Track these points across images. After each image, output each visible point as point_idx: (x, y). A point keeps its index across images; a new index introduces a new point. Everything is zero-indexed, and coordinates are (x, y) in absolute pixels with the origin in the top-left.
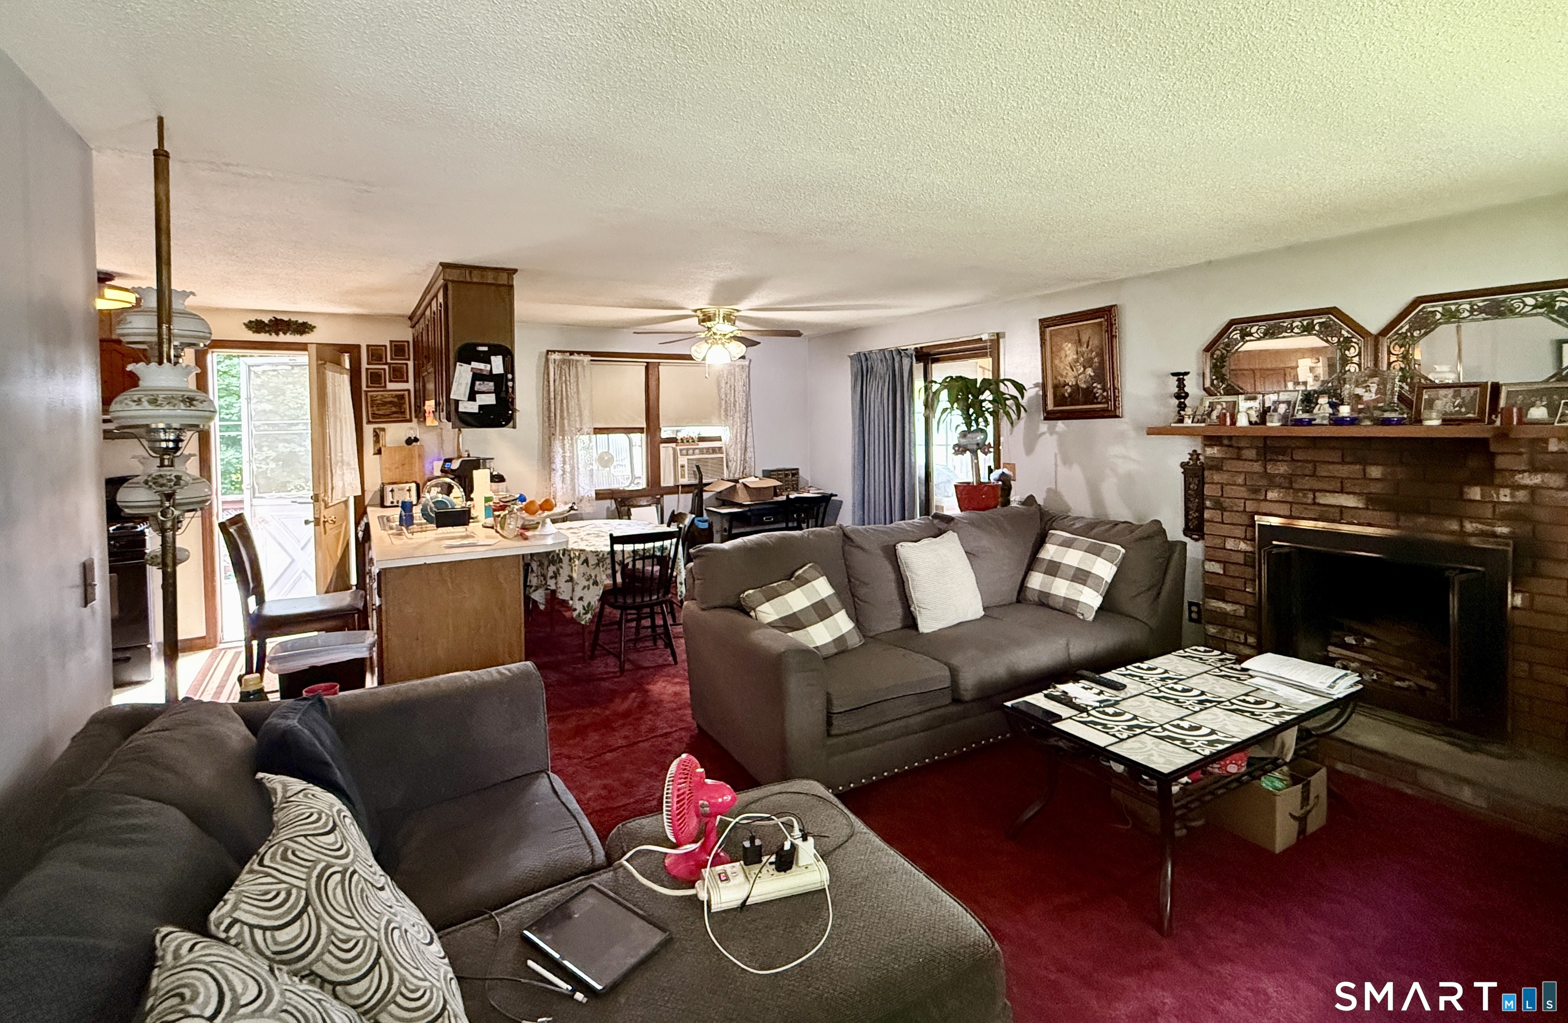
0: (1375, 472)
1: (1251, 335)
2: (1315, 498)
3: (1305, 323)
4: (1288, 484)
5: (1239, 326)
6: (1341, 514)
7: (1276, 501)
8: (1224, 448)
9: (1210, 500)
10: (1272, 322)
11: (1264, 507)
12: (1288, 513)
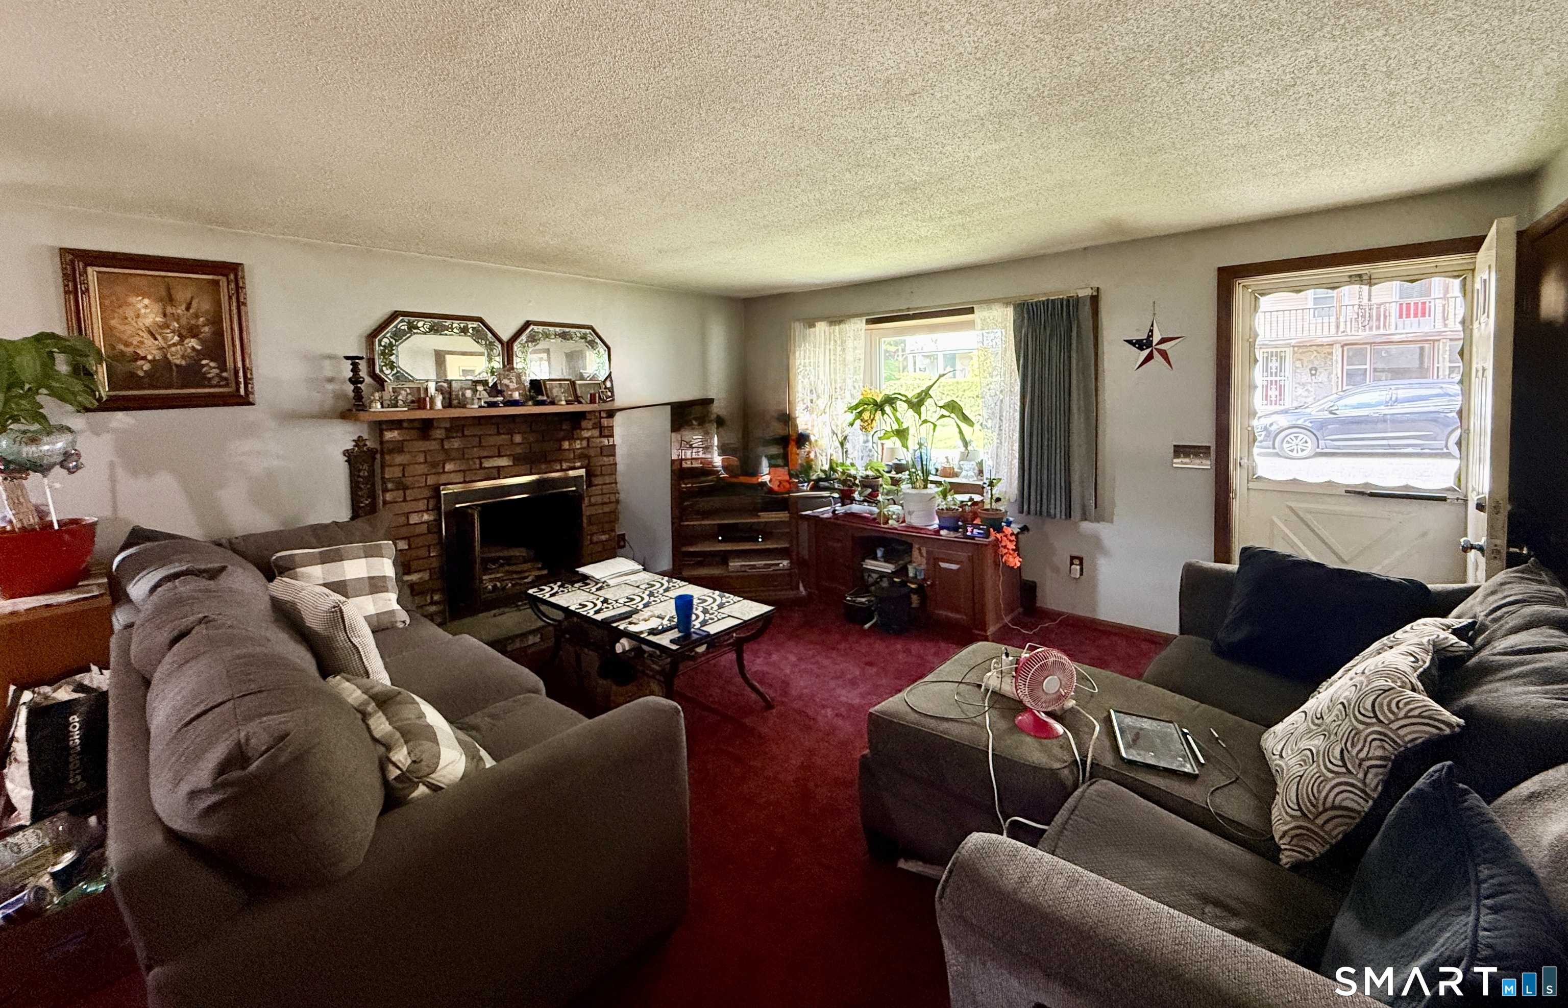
0: (518, 438)
1: (418, 328)
2: (481, 463)
3: (462, 325)
4: (462, 455)
5: (406, 319)
6: (499, 473)
7: (454, 472)
8: (404, 431)
9: (393, 482)
10: (436, 321)
11: (443, 479)
12: (462, 480)
